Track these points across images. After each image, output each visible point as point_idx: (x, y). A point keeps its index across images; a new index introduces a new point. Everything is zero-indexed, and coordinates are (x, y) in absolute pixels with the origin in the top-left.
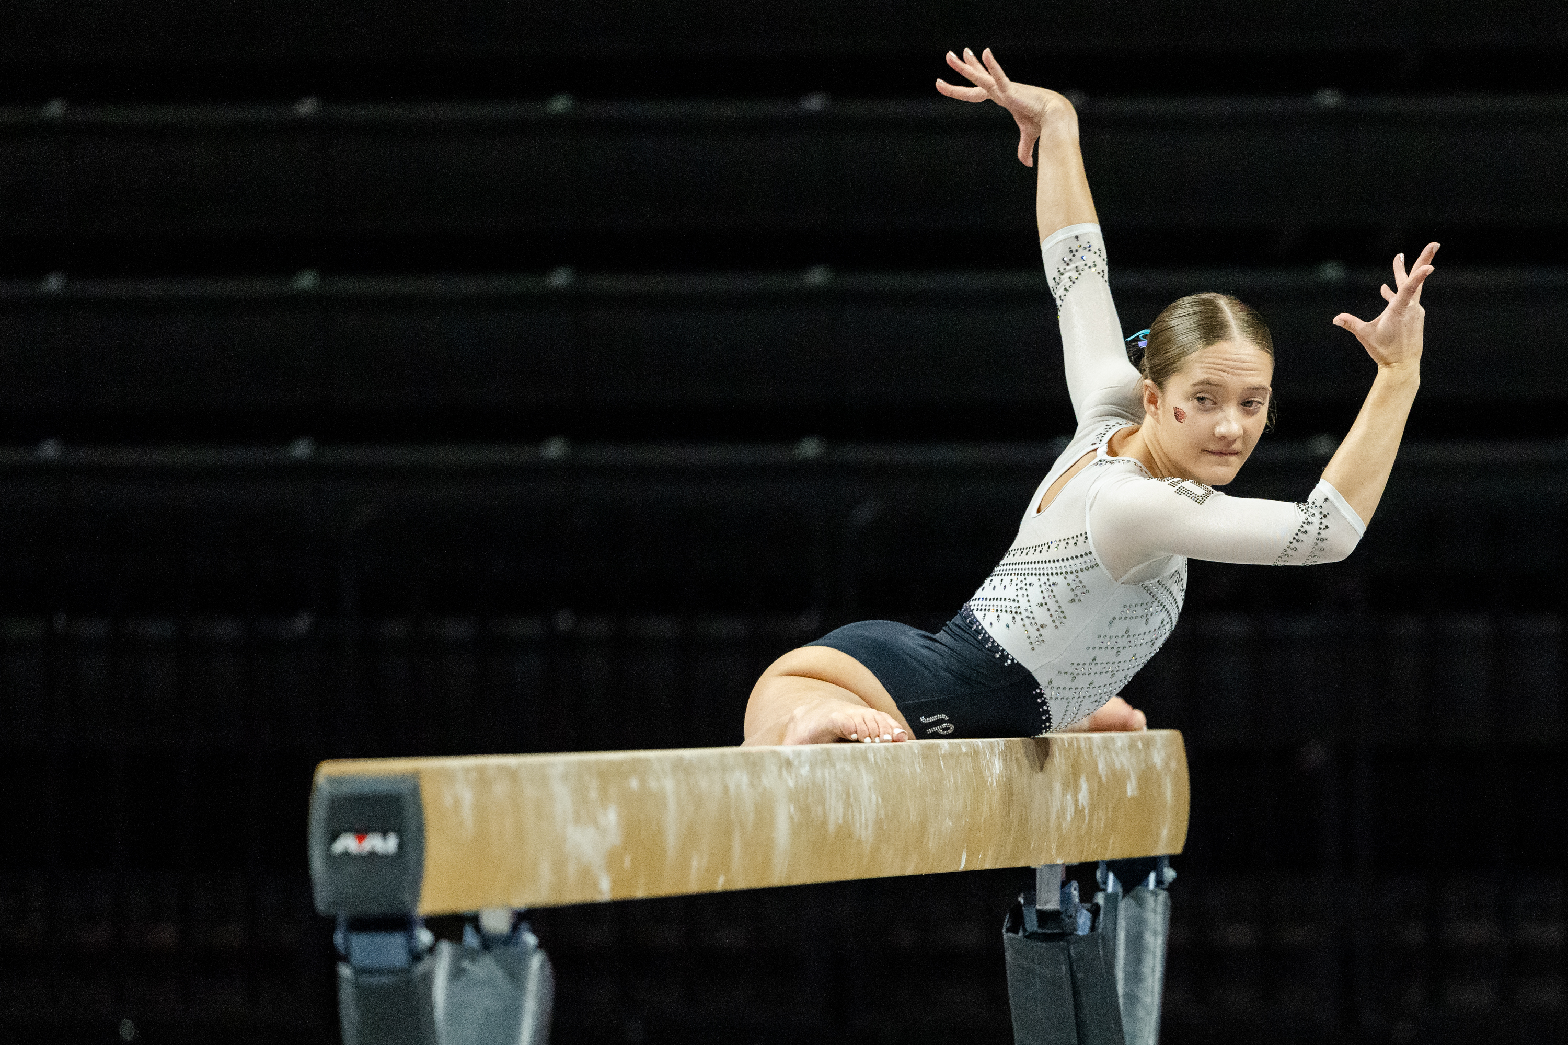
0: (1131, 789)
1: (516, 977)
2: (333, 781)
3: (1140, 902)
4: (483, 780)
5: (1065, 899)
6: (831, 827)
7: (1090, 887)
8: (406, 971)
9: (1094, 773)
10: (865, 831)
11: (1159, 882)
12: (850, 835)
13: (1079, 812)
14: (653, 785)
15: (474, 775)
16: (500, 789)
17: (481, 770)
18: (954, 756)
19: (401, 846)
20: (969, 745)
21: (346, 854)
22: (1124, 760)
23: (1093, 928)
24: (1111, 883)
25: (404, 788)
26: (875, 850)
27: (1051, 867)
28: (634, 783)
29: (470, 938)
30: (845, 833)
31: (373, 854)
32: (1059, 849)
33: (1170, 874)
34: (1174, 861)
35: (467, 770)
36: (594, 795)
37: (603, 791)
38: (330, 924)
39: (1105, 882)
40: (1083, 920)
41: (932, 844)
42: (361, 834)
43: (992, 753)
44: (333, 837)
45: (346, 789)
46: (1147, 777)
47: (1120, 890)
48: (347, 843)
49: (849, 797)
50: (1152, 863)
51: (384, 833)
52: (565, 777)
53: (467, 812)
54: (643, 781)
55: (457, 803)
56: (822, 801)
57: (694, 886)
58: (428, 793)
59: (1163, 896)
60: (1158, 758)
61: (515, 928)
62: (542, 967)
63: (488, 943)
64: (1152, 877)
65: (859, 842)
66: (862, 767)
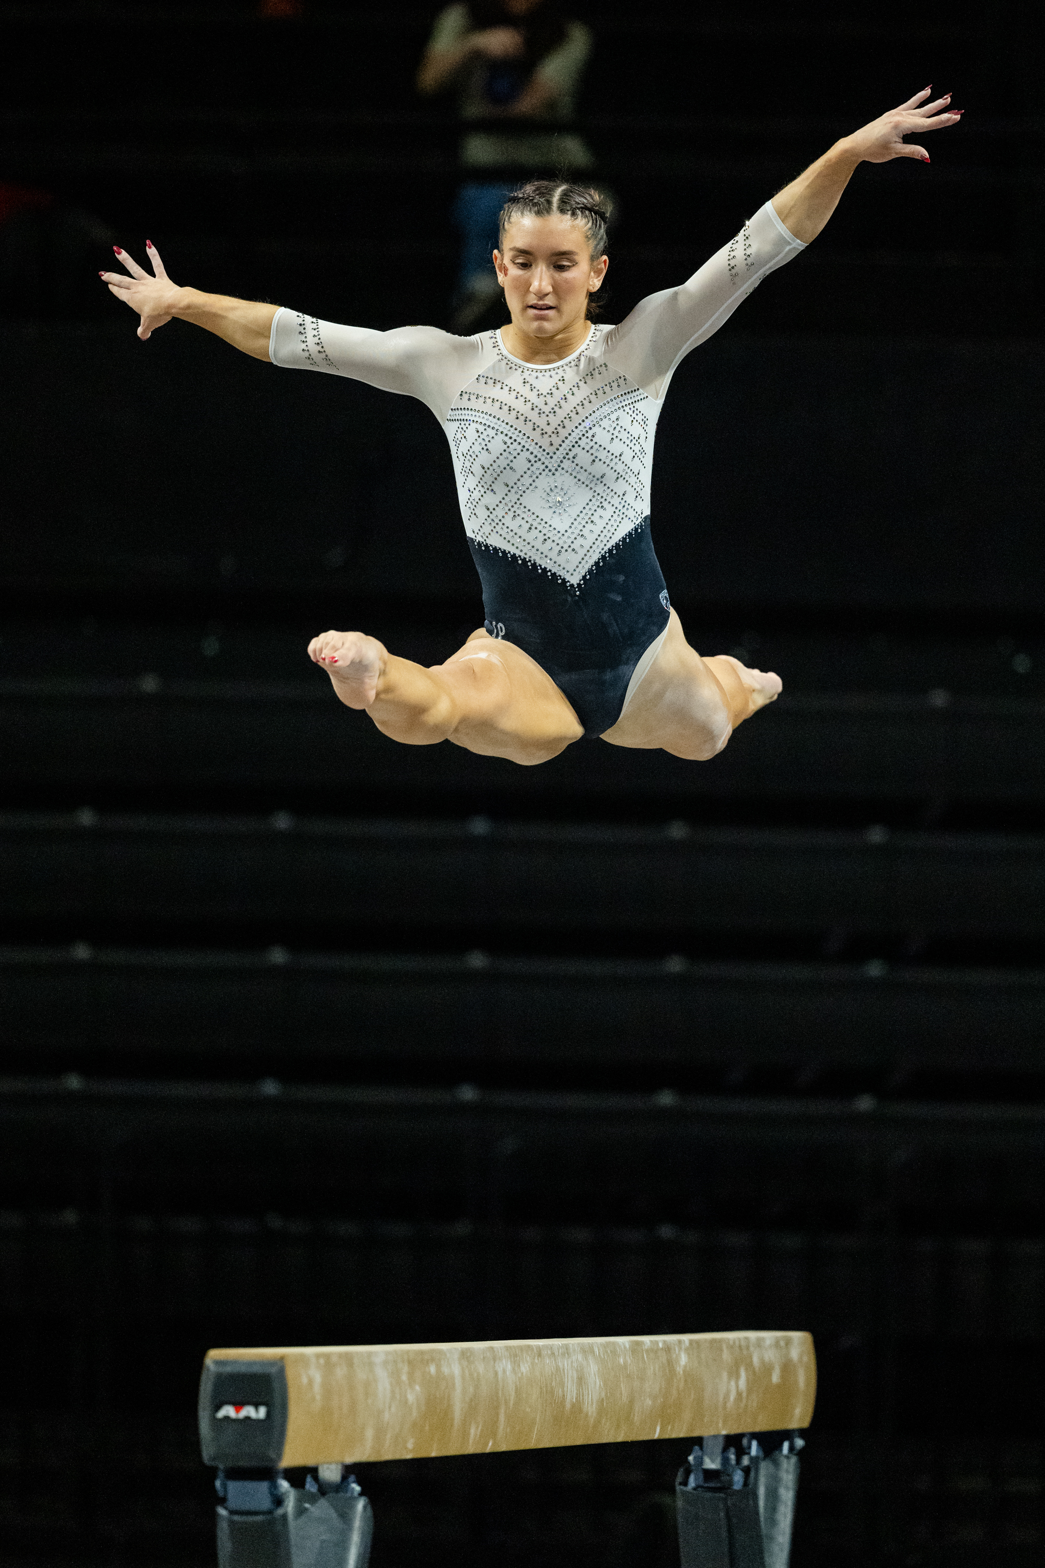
0: (775, 1378)
1: (345, 1516)
2: (218, 1363)
3: (776, 1464)
4: (328, 1365)
5: (725, 1461)
6: (568, 1406)
7: (741, 1451)
8: (270, 1512)
9: (749, 1366)
10: (591, 1409)
11: (792, 1448)
12: (581, 1411)
13: (739, 1394)
14: (445, 1370)
15: (322, 1361)
16: (340, 1372)
17: (327, 1356)
18: (654, 1351)
19: (269, 1414)
20: (664, 1342)
21: (227, 1418)
22: (770, 1355)
23: (746, 1484)
24: (754, 1449)
25: (273, 1370)
26: (598, 1422)
27: (715, 1437)
28: (432, 1369)
29: (311, 1486)
30: (577, 1408)
31: (248, 1418)
32: (725, 1422)
33: (800, 1443)
34: (802, 1433)
35: (318, 1356)
36: (404, 1377)
37: (411, 1375)
38: (212, 1473)
39: (750, 1447)
40: (738, 1478)
41: (636, 1419)
42: (238, 1405)
43: (680, 1348)
44: (218, 1408)
45: (229, 1369)
46: (787, 1368)
47: (761, 1454)
48: (228, 1411)
49: (581, 1380)
50: (787, 1435)
51: (256, 1405)
52: (385, 1363)
53: (317, 1388)
54: (438, 1367)
55: (311, 1382)
56: (562, 1384)
57: (471, 1448)
58: (291, 1373)
59: (794, 1460)
60: (795, 1354)
61: (344, 1478)
62: (365, 1507)
63: (324, 1489)
64: (786, 1445)
65: (587, 1415)
66: (590, 1358)
